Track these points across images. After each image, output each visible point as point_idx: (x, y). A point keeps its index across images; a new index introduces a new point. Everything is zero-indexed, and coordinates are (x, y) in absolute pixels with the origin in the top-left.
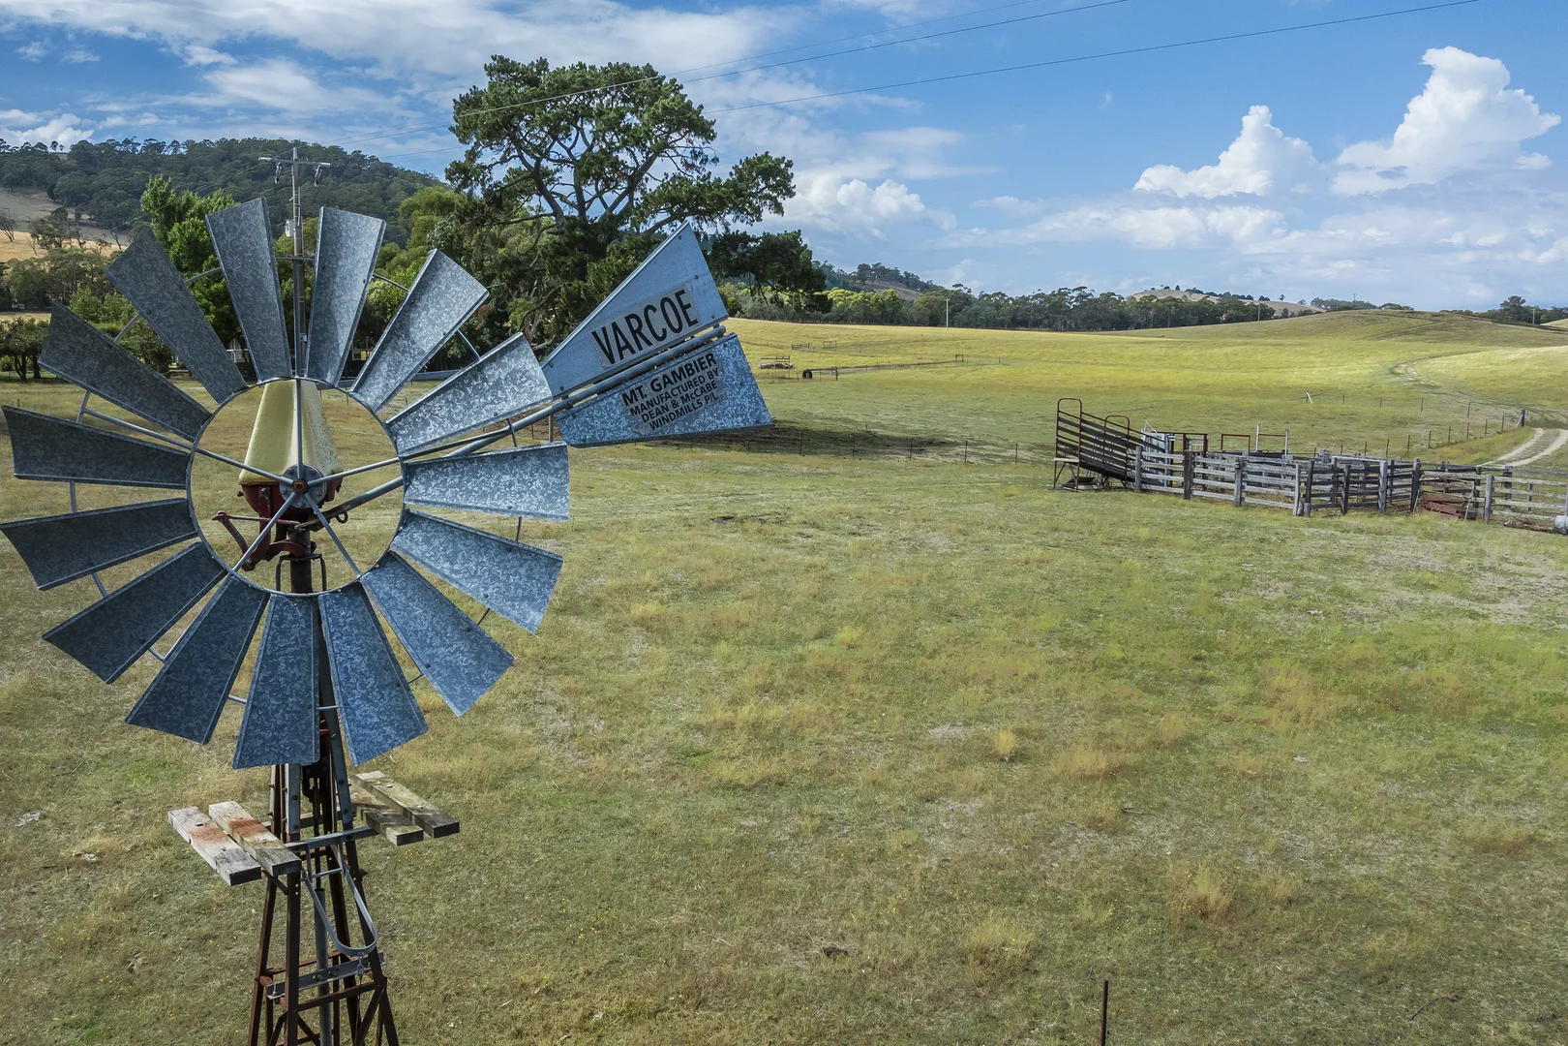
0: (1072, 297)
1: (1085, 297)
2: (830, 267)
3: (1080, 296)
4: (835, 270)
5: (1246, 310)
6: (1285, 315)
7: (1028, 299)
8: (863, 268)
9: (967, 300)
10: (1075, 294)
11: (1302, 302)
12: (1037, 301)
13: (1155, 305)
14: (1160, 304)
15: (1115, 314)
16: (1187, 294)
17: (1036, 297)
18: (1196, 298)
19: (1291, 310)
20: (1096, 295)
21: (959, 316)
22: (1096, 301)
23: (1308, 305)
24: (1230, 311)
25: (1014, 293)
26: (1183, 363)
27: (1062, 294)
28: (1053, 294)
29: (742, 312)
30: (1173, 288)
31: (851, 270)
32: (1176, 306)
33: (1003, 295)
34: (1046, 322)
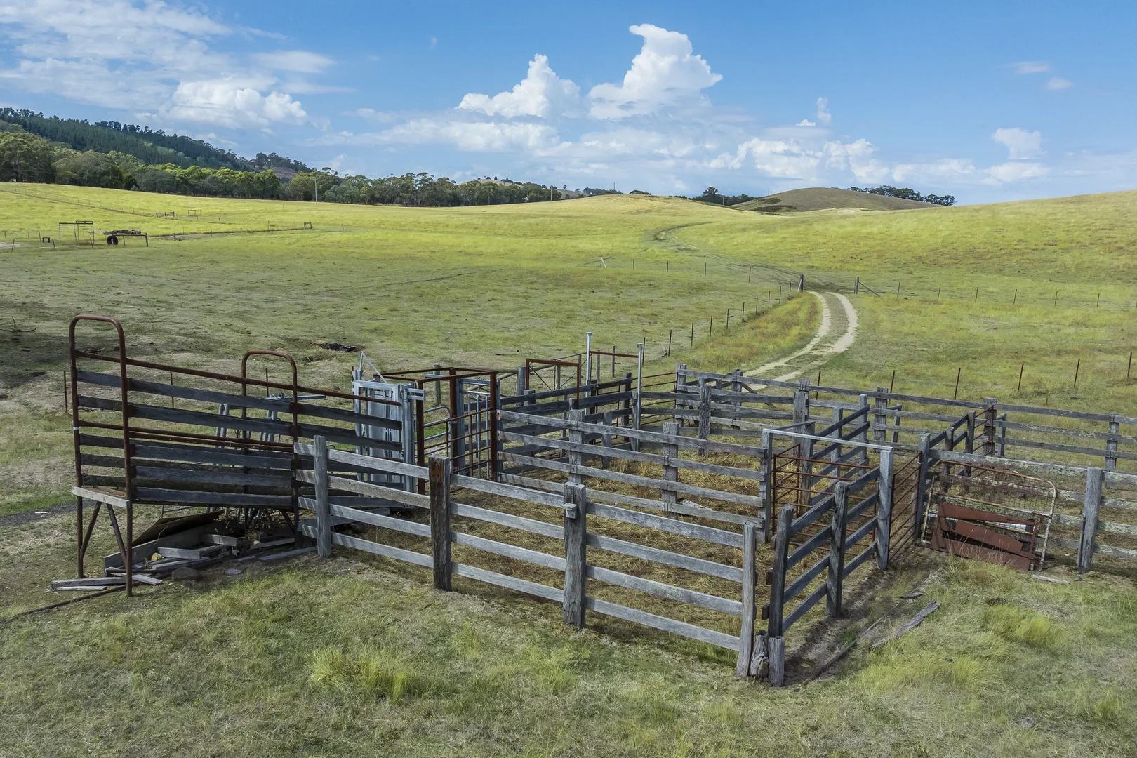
0: (417, 181)
1: (427, 181)
2: (234, 155)
3: (423, 180)
4: (237, 157)
5: (542, 193)
6: (568, 197)
7: (383, 181)
8: (261, 156)
9: (337, 181)
10: (419, 178)
11: (577, 190)
12: (391, 183)
13: (479, 189)
14: (483, 188)
15: (450, 194)
16: (502, 183)
17: (389, 179)
18: (507, 184)
19: (571, 195)
20: (435, 179)
21: (329, 193)
22: (435, 184)
23: (582, 191)
24: (532, 194)
25: (373, 176)
26: (496, 231)
27: (409, 177)
28: (402, 178)
29: (137, 186)
30: (493, 178)
31: (251, 157)
32: (494, 189)
33: (364, 177)
34: (398, 199)
